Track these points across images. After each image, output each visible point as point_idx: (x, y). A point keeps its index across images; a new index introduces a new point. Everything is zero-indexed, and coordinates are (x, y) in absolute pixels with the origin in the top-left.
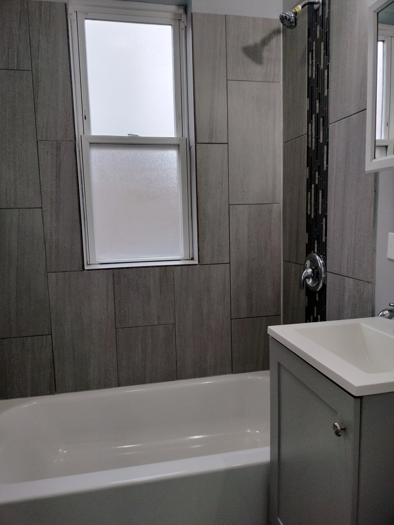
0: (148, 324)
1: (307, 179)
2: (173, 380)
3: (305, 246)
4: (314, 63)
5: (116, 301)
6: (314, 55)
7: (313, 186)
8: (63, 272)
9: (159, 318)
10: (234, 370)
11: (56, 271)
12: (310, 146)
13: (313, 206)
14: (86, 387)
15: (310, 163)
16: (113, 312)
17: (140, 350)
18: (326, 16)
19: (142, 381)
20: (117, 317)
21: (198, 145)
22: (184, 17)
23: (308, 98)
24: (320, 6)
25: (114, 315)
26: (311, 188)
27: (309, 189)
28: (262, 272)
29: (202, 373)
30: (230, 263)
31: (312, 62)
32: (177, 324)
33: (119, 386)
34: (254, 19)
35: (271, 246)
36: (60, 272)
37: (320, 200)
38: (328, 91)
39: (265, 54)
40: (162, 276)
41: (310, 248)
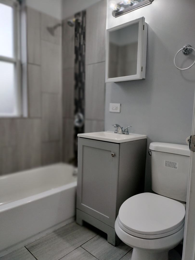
1: (75, 85)
3: (74, 111)
12: (76, 72)
13: (78, 95)
15: (76, 79)
21: (28, 64)
22: (19, 6)
30: (41, 118)
41: (76, 112)
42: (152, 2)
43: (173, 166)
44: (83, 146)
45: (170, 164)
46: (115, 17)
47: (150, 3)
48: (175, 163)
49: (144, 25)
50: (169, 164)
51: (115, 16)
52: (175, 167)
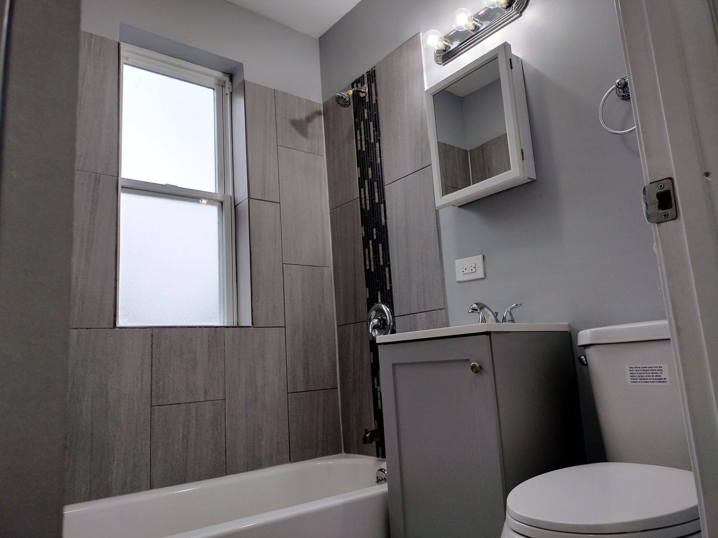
0: (192, 401)
1: (363, 238)
2: (221, 476)
3: (365, 301)
4: (363, 138)
5: (154, 369)
6: (363, 132)
7: (371, 242)
8: (87, 328)
9: (206, 392)
10: (292, 459)
11: (78, 327)
12: (364, 207)
13: (372, 259)
14: (105, 492)
15: (365, 222)
16: (150, 384)
17: (181, 435)
18: (374, 102)
19: (183, 480)
20: (153, 390)
21: (251, 200)
22: (228, 84)
23: (358, 167)
24: (366, 94)
25: (149, 387)
26: (369, 244)
27: (366, 245)
28: (317, 338)
29: (255, 464)
30: (285, 327)
31: (361, 138)
32: (227, 400)
33: (151, 489)
34: (299, 99)
35: (325, 310)
36: (83, 328)
37: (381, 253)
38: (381, 160)
39: (310, 129)
40: (210, 339)
41: (371, 302)
42: (521, 12)
43: (654, 378)
44: (394, 365)
45: (645, 375)
46: (442, 65)
47: (518, 15)
48: (657, 369)
49: (510, 59)
50: (641, 375)
51: (441, 63)
52: (661, 381)
